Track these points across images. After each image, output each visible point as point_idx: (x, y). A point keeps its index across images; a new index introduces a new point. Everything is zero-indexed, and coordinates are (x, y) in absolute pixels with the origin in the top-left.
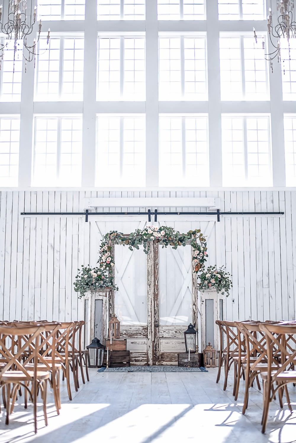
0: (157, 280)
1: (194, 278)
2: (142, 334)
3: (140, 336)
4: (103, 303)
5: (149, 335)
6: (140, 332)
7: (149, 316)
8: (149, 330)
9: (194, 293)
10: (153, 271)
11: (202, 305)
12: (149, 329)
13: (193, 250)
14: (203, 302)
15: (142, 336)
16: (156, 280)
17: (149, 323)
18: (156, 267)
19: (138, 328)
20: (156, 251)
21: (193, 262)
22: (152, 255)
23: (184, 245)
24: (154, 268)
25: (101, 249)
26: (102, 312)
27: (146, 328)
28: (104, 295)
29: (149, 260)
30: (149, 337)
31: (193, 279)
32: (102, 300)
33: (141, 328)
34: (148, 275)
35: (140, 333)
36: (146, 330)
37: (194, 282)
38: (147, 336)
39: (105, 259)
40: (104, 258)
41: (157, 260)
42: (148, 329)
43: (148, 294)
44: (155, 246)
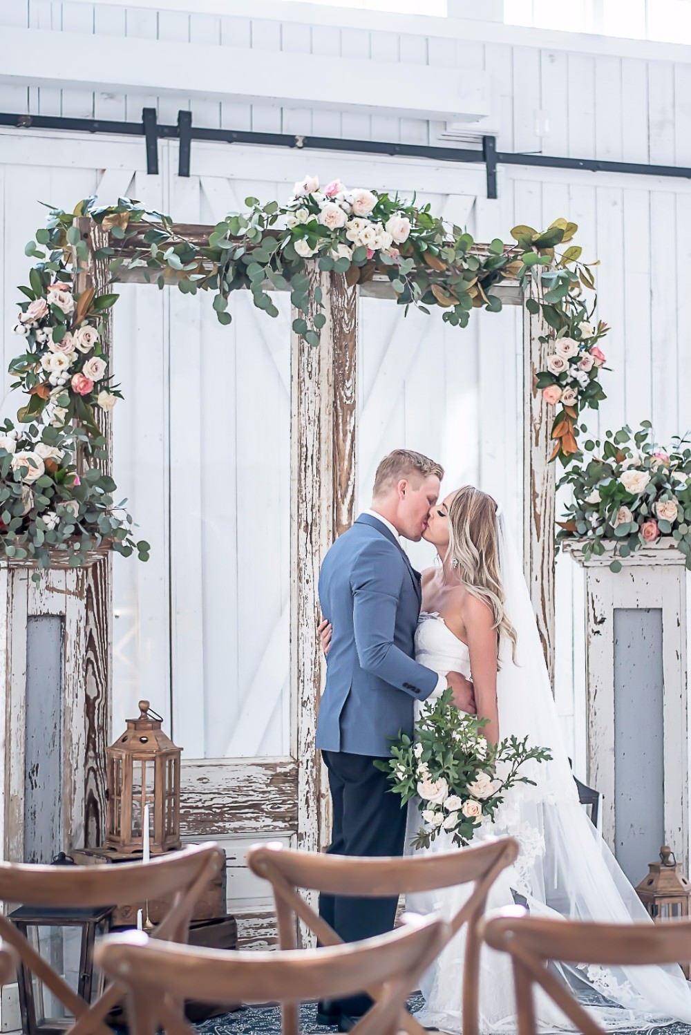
0: (347, 500)
1: (538, 489)
2: (267, 808)
3: (253, 824)
4: (63, 637)
5: (302, 814)
6: (256, 797)
7: (304, 704)
8: (303, 787)
9: (537, 572)
10: (327, 447)
11: (594, 638)
12: (302, 778)
13: (536, 335)
14: (602, 621)
15: (269, 821)
16: (343, 496)
17: (302, 747)
18: (345, 423)
19: (242, 774)
20: (346, 330)
21: (536, 403)
22: (324, 354)
23: (494, 307)
24: (336, 426)
25: (25, 307)
26: (61, 689)
27: (285, 774)
28: (72, 587)
29: (308, 383)
30: (306, 823)
31: (534, 495)
32: (62, 618)
33: (261, 776)
34: (302, 470)
35: (256, 806)
36: (287, 787)
37: (538, 510)
38: (291, 820)
39: (66, 366)
40: (56, 363)
41: (348, 384)
42: (296, 781)
43: (300, 578)
44: (342, 302)
